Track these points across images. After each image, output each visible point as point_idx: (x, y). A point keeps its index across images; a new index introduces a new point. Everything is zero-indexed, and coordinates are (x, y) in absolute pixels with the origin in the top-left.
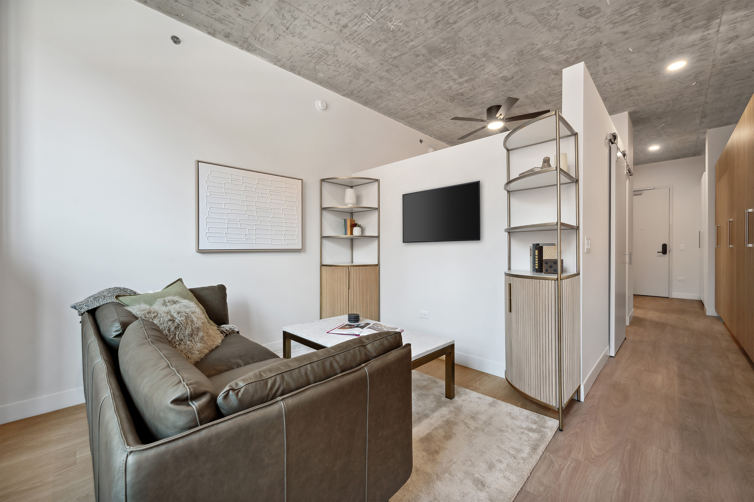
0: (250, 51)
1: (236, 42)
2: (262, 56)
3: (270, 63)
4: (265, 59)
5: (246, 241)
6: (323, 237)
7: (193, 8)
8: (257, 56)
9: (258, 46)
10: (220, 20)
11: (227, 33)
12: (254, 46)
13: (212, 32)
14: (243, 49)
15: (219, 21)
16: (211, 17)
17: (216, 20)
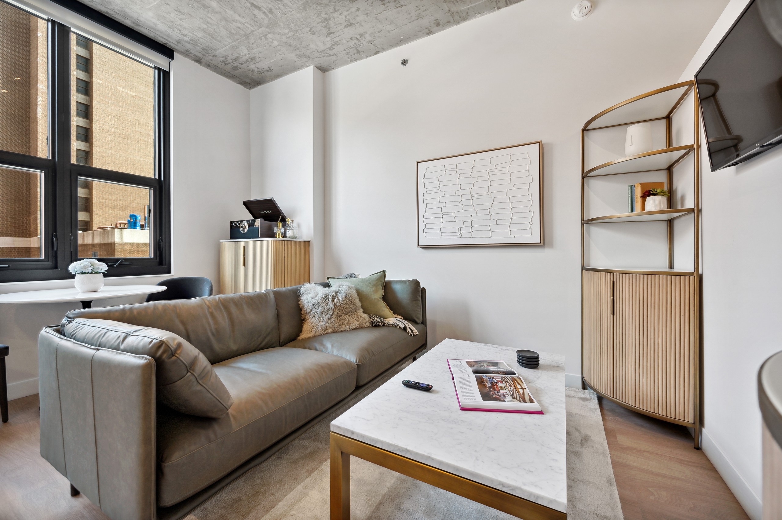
0: (465, 18)
1: (449, 22)
2: (479, 13)
3: (493, 11)
4: (485, 13)
5: (461, 235)
6: (587, 222)
7: (399, 27)
8: (475, 17)
9: (463, 7)
10: (418, 16)
11: (435, 22)
12: (462, 11)
13: (427, 31)
14: (459, 23)
15: (419, 18)
16: (413, 21)
17: (417, 19)
